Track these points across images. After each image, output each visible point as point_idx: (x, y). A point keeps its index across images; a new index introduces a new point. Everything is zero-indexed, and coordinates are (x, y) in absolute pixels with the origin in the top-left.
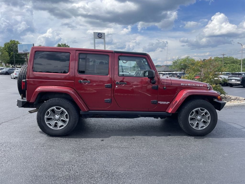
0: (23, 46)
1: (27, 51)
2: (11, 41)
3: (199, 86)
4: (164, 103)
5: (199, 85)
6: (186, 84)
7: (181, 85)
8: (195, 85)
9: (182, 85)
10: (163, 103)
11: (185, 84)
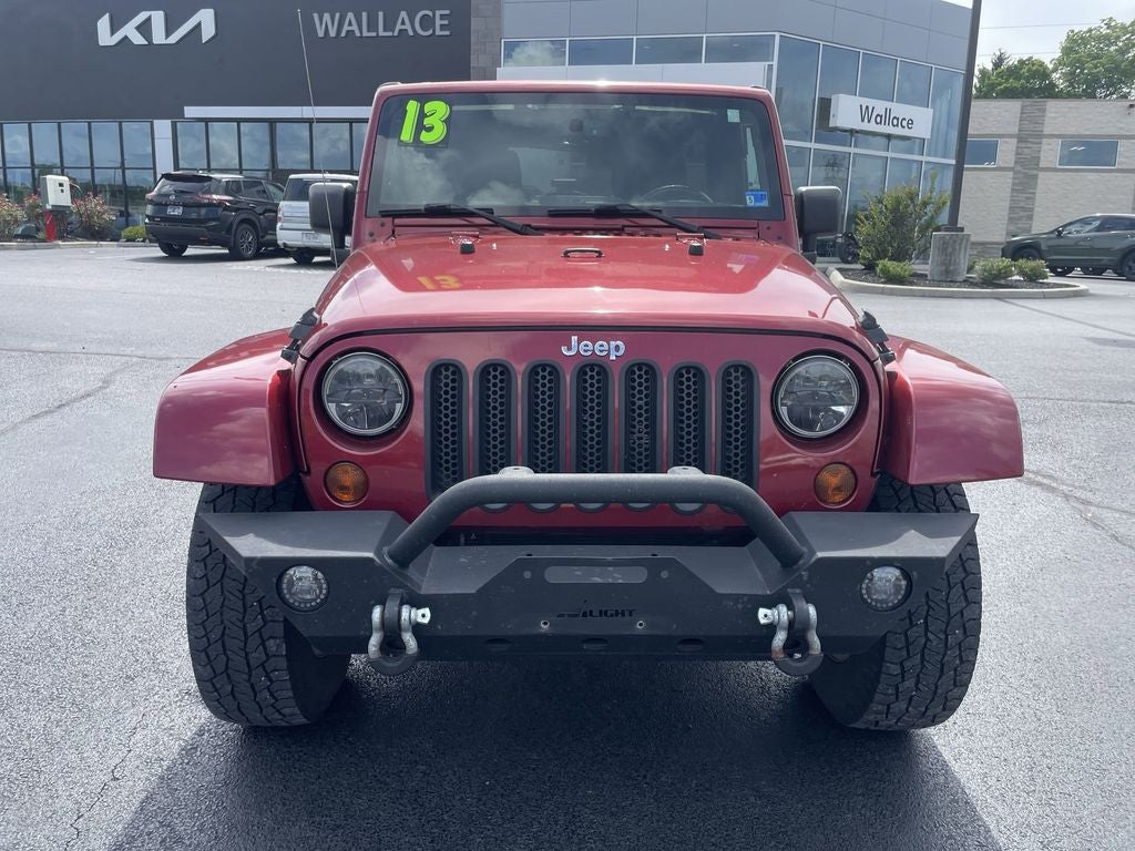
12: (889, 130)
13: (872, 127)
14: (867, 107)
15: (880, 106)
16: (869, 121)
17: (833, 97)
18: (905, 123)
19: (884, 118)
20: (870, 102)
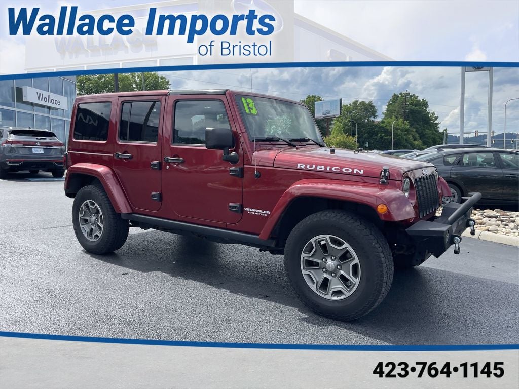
0: (322, 105)
1: (329, 113)
2: (307, 98)
3: (352, 174)
4: (258, 212)
5: (350, 170)
6: (311, 166)
7: (298, 167)
8: (338, 169)
9: (301, 169)
10: (255, 212)
11: (308, 166)
12: (50, 105)
13: (43, 103)
14: (40, 94)
15: (46, 94)
16: (42, 100)
17: (24, 88)
18: (57, 102)
19: (47, 99)
20: (42, 92)
